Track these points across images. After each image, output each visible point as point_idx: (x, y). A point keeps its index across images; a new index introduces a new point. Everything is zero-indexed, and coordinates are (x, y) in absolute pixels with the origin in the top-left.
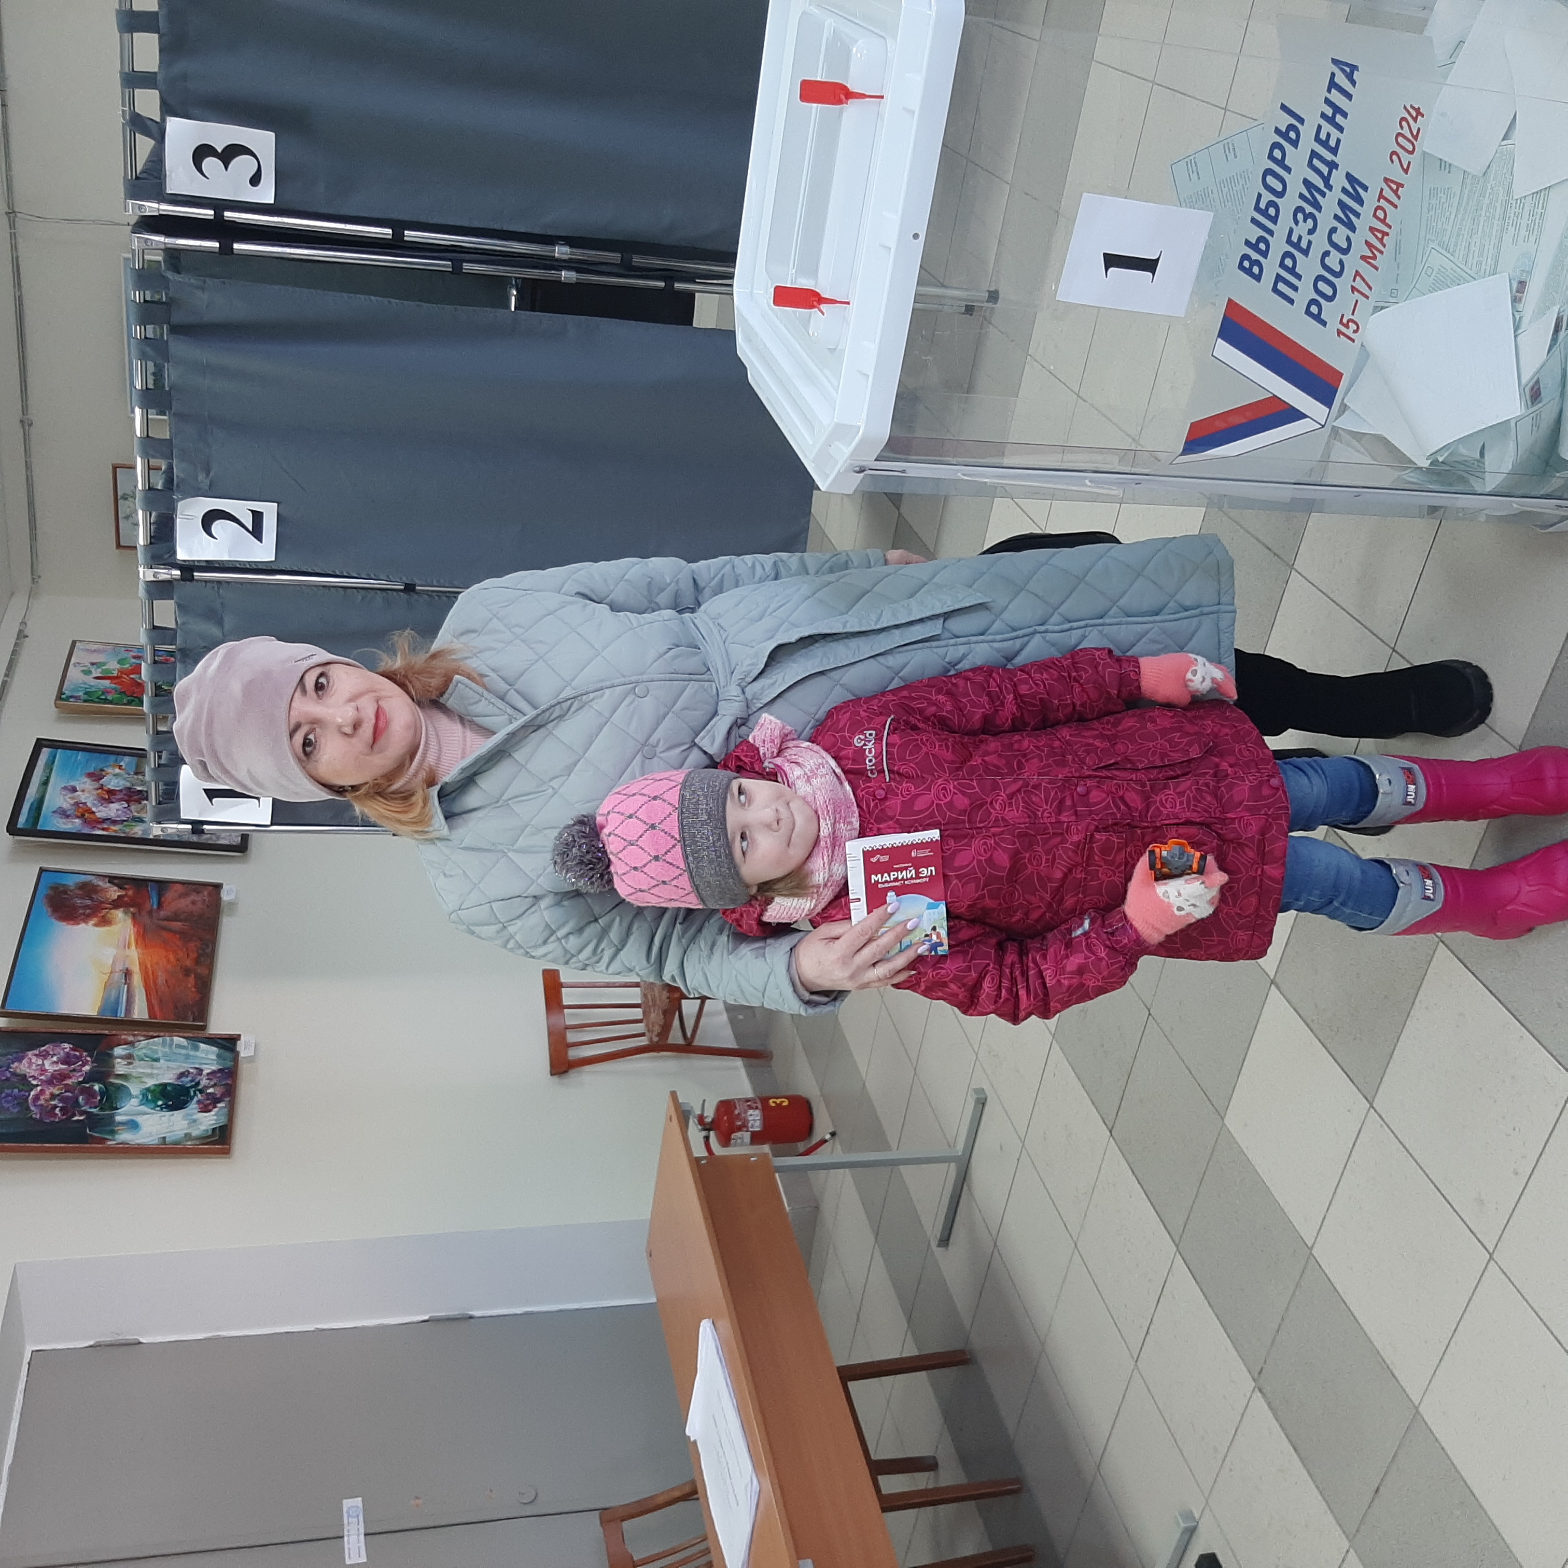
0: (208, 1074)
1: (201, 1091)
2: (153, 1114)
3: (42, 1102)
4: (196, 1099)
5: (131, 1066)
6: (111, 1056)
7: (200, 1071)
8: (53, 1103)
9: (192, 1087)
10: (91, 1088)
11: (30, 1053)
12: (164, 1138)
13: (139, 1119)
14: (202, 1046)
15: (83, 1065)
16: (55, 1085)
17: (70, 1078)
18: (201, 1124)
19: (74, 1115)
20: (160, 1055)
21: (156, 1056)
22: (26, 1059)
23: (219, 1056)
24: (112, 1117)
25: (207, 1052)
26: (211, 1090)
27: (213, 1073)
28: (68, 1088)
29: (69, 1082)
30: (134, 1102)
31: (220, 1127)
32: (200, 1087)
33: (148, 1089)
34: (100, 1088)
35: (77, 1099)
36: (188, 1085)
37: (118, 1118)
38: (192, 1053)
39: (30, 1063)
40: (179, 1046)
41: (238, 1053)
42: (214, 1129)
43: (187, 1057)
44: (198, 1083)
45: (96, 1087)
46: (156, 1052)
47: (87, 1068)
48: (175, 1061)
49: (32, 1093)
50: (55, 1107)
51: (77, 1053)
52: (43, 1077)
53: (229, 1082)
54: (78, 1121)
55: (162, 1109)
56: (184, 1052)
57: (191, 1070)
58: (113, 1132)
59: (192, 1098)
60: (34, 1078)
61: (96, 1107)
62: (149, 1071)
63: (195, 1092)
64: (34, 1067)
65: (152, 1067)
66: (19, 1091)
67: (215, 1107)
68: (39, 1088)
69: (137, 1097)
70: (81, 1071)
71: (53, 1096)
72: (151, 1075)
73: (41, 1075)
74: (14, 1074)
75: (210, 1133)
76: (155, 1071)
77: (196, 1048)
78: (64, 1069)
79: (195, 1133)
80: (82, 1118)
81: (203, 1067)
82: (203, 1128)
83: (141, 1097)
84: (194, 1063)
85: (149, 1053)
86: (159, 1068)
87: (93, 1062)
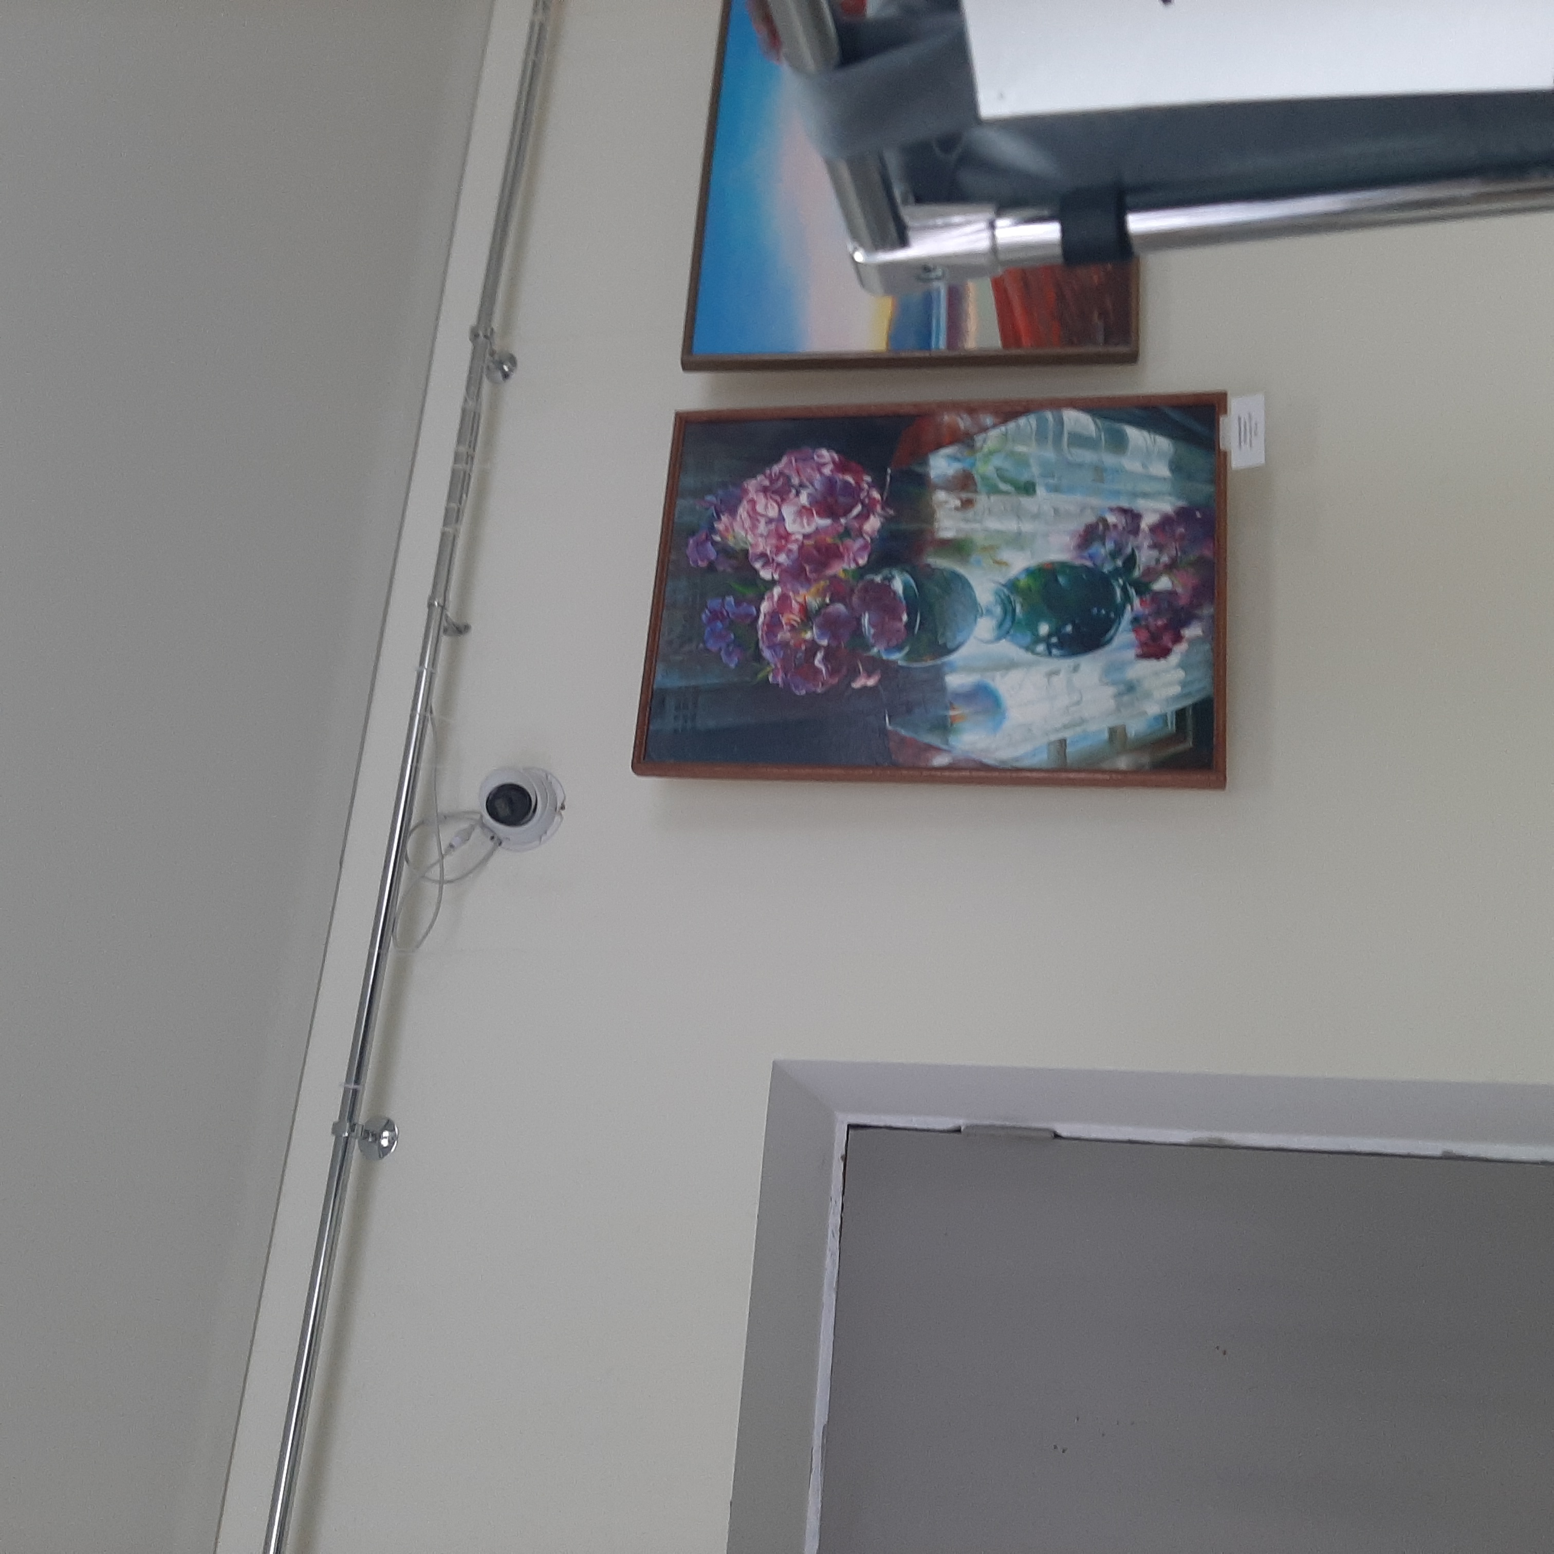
0: (1154, 529)
1: (1142, 588)
2: (1029, 665)
3: (784, 635)
4: (1128, 616)
5: (970, 514)
6: (921, 482)
7: (1133, 517)
8: (808, 635)
9: (1116, 572)
10: (886, 587)
11: (752, 485)
12: (1063, 743)
13: (1003, 684)
14: (1134, 434)
15: (863, 517)
16: (808, 582)
17: (839, 556)
18: (1148, 695)
19: (855, 674)
20: (1035, 470)
21: (1025, 477)
22: (745, 502)
23: (1176, 467)
24: (938, 675)
25: (1147, 456)
26: (1163, 583)
27: (1164, 525)
28: (837, 590)
29: (839, 569)
30: (985, 627)
31: (1195, 706)
32: (1137, 573)
33: (1013, 586)
34: (906, 587)
35: (859, 620)
36: (1107, 568)
37: (955, 681)
38: (1109, 459)
39: (754, 516)
40: (1078, 440)
41: (1223, 457)
42: (1180, 714)
43: (1099, 471)
44: (1131, 561)
45: (898, 585)
46: (1022, 461)
47: (873, 524)
48: (1071, 490)
49: (765, 607)
50: (813, 647)
51: (850, 479)
52: (782, 558)
53: (1208, 553)
54: (865, 688)
55: (1049, 647)
56: (1087, 456)
57: (1112, 519)
58: (944, 727)
59: (1120, 613)
60: (767, 561)
61: (899, 648)
62: (1011, 525)
63: (1124, 590)
64: (762, 528)
65: (1018, 513)
66: (738, 603)
67: (1178, 639)
68: (777, 591)
69: (989, 612)
70: (860, 533)
71: (807, 615)
72: (1018, 541)
73: (778, 550)
74: (725, 551)
75: (1171, 727)
76: (1027, 527)
77: (1119, 443)
78: (825, 530)
79: (1136, 727)
80: (871, 682)
81: (1140, 504)
82: (1153, 709)
83: (998, 610)
84: (1117, 493)
85: (1007, 465)
86: (1036, 517)
87: (886, 504)
